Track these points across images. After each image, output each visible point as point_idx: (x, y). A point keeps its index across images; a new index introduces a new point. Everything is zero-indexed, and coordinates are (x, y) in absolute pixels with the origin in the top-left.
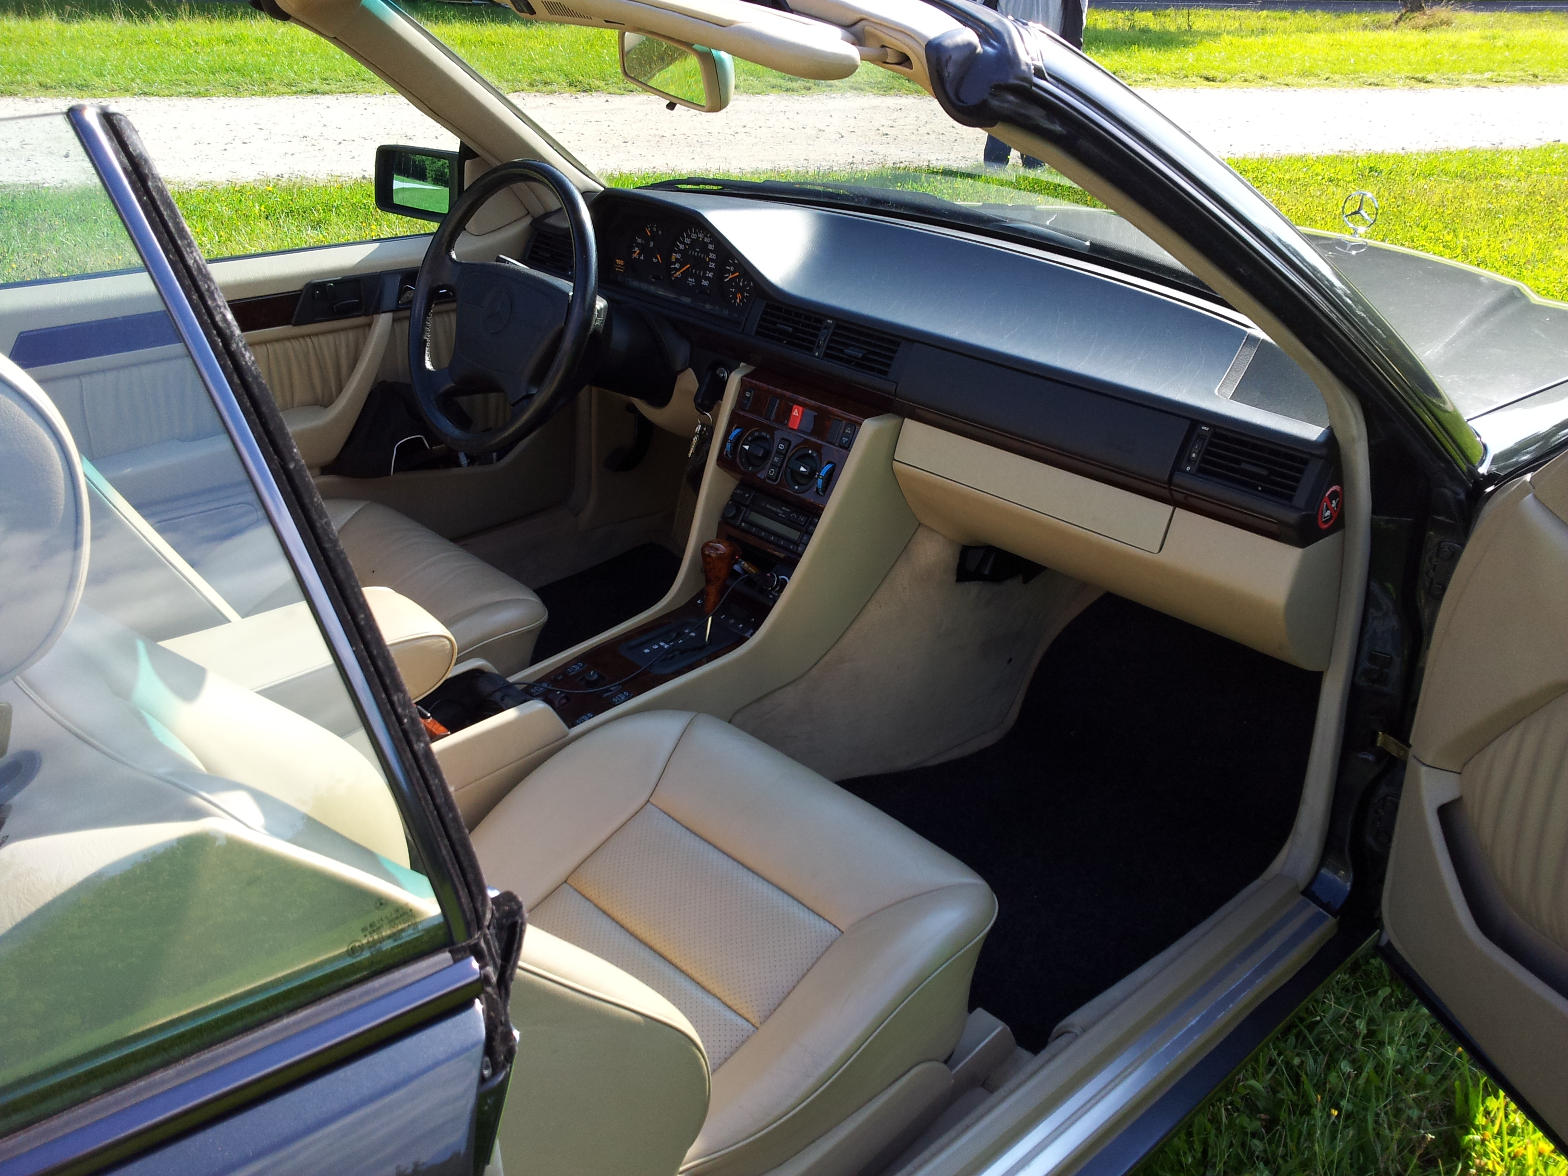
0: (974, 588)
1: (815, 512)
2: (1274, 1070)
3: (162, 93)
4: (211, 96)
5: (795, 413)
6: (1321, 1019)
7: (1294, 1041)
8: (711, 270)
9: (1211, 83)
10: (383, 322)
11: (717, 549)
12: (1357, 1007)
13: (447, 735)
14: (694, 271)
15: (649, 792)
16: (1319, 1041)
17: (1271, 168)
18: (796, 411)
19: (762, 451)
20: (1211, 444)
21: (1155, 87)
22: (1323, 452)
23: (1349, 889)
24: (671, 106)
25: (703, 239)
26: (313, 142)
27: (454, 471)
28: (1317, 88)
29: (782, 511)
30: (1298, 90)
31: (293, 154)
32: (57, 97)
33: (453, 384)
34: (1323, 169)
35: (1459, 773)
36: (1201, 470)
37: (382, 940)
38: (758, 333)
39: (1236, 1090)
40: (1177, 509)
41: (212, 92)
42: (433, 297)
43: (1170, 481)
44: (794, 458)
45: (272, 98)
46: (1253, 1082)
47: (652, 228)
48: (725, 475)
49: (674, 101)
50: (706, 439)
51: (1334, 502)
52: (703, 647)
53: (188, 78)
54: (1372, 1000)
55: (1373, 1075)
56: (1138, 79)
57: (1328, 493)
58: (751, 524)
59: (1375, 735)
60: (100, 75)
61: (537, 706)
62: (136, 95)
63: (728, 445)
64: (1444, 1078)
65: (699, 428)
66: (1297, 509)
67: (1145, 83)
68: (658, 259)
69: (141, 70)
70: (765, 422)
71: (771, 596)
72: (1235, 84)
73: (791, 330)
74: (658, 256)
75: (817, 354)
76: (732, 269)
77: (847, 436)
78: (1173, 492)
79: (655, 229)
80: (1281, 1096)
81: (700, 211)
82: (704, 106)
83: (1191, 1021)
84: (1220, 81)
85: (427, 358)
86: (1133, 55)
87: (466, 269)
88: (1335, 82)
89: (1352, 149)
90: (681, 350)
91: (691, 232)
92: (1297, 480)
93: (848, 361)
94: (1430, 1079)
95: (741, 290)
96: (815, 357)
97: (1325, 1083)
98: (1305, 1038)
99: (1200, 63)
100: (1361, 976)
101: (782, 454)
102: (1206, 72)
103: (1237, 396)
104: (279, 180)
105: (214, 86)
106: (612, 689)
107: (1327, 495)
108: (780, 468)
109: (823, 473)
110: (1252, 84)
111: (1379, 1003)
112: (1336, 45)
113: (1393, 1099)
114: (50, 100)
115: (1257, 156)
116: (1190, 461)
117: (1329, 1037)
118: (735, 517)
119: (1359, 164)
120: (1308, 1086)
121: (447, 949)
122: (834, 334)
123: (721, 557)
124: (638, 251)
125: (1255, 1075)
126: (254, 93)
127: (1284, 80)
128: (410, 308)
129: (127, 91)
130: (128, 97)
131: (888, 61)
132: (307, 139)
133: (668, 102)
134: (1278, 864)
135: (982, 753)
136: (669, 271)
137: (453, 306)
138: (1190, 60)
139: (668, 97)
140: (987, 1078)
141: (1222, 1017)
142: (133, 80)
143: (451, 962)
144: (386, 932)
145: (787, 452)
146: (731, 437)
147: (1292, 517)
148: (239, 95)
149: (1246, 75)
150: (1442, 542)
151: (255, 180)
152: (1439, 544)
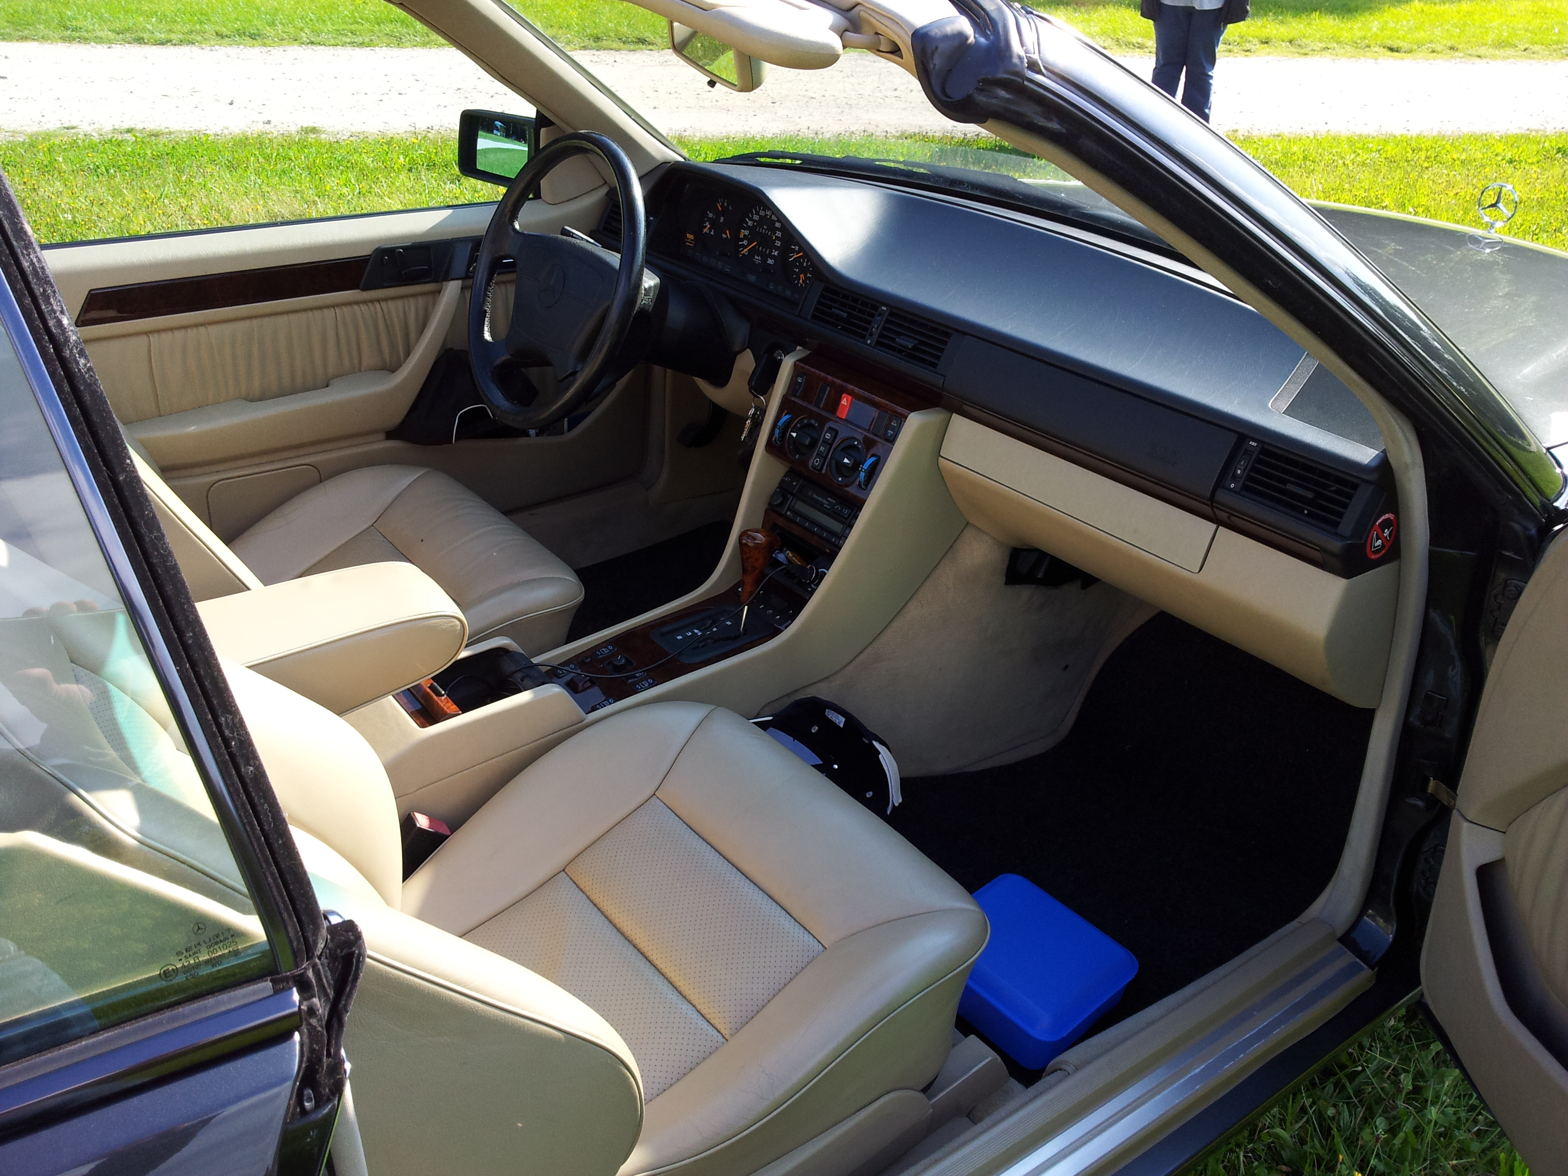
0: (1025, 592)
1: (857, 505)
2: (1305, 1119)
3: (327, 43)
4: (374, 46)
5: (844, 402)
6: (1363, 1070)
7: (1332, 1089)
8: (777, 248)
9: (1395, 54)
10: (452, 289)
11: (754, 539)
12: (1405, 1060)
13: (459, 714)
14: (760, 248)
15: (656, 784)
16: (1359, 1092)
17: (1446, 146)
18: (845, 399)
19: (809, 440)
20: (1258, 461)
21: (1333, 57)
22: (1374, 477)
23: (1391, 940)
24: (712, 84)
25: (771, 216)
26: (466, 95)
27: (522, 440)
28: (1512, 59)
29: (827, 502)
30: (1491, 62)
31: (445, 107)
32: (230, 45)
33: (509, 357)
34: (1504, 150)
35: (1505, 833)
36: (1245, 488)
37: (198, 965)
38: (814, 317)
39: (1259, 1137)
40: (1220, 527)
41: (375, 42)
42: (496, 266)
43: (1212, 498)
44: (840, 448)
45: (433, 50)
46: (1278, 1130)
47: (723, 203)
48: (771, 459)
49: (715, 79)
50: (757, 424)
51: (1386, 530)
52: (737, 637)
53: (353, 27)
54: (1423, 1053)
55: (1412, 1137)
56: (1315, 48)
57: (1380, 521)
58: (797, 513)
59: (1426, 781)
60: (272, 24)
61: (553, 690)
62: (303, 44)
63: (777, 431)
64: (1493, 1145)
65: (752, 411)
66: (1342, 537)
67: (1324, 53)
68: (727, 235)
69: (311, 20)
70: (815, 409)
71: (810, 589)
72: (1421, 55)
73: (845, 315)
74: (728, 232)
75: (869, 342)
76: (797, 248)
77: (893, 429)
78: (1216, 510)
79: (726, 204)
80: (1307, 1148)
81: (762, 188)
82: (736, 85)
83: (1194, 1069)
84: (1405, 52)
85: (486, 329)
86: (1313, 22)
87: (528, 240)
88: (1534, 53)
89: (1542, 128)
90: (739, 330)
91: (760, 209)
92: (1345, 506)
93: (900, 350)
94: (1476, 1147)
95: (804, 270)
96: (867, 344)
97: (1358, 1139)
98: (1344, 1087)
99: (1386, 32)
100: (1418, 1025)
101: (829, 444)
102: (1390, 42)
103: (1291, 411)
104: (429, 132)
105: (378, 37)
106: (637, 675)
107: (1377, 524)
108: (826, 458)
109: (866, 466)
110: (1440, 55)
111: (1430, 1058)
112: (1541, 13)
113: (1430, 1164)
114: (224, 48)
115: (1435, 133)
116: (1235, 477)
117: (1370, 1089)
118: (781, 504)
119: (1546, 144)
120: (1339, 1141)
121: (269, 978)
122: (888, 321)
123: (757, 546)
124: (709, 226)
125: (1282, 1123)
126: (415, 43)
127: (1476, 51)
128: (472, 277)
129: (296, 40)
130: (296, 46)
131: (881, 49)
132: (461, 91)
133: (709, 79)
134: (1317, 908)
135: (1029, 763)
136: (737, 248)
137: (512, 276)
138: (1375, 29)
139: (709, 75)
140: (973, 1108)
141: (1230, 1067)
142: (302, 30)
143: (271, 992)
144: (205, 957)
145: (833, 441)
146: (780, 424)
147: (1336, 545)
148: (401, 45)
149: (1433, 46)
150: (1508, 580)
151: (406, 132)
152: (1506, 581)
